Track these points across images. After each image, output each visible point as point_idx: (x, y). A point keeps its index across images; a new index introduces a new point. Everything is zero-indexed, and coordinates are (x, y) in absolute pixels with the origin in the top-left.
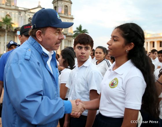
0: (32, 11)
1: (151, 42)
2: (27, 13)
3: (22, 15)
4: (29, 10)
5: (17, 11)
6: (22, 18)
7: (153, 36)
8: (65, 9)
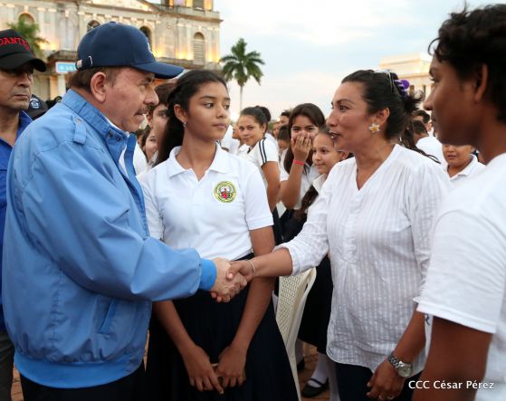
0: (96, 1)
2: (84, 8)
3: (67, 12)
5: (51, 4)
6: (70, 24)
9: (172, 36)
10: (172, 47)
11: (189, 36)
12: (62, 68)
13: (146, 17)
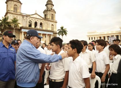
0: (31, 16)
1: (99, 37)
2: (28, 18)
3: (24, 18)
4: (30, 15)
5: (21, 16)
6: (25, 21)
7: (100, 34)
8: (52, 16)
9: (47, 25)
10: (47, 27)
11: (51, 25)
12: (23, 30)
13: (42, 20)
